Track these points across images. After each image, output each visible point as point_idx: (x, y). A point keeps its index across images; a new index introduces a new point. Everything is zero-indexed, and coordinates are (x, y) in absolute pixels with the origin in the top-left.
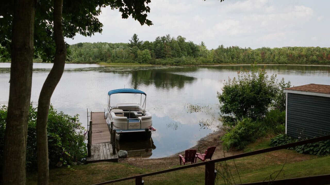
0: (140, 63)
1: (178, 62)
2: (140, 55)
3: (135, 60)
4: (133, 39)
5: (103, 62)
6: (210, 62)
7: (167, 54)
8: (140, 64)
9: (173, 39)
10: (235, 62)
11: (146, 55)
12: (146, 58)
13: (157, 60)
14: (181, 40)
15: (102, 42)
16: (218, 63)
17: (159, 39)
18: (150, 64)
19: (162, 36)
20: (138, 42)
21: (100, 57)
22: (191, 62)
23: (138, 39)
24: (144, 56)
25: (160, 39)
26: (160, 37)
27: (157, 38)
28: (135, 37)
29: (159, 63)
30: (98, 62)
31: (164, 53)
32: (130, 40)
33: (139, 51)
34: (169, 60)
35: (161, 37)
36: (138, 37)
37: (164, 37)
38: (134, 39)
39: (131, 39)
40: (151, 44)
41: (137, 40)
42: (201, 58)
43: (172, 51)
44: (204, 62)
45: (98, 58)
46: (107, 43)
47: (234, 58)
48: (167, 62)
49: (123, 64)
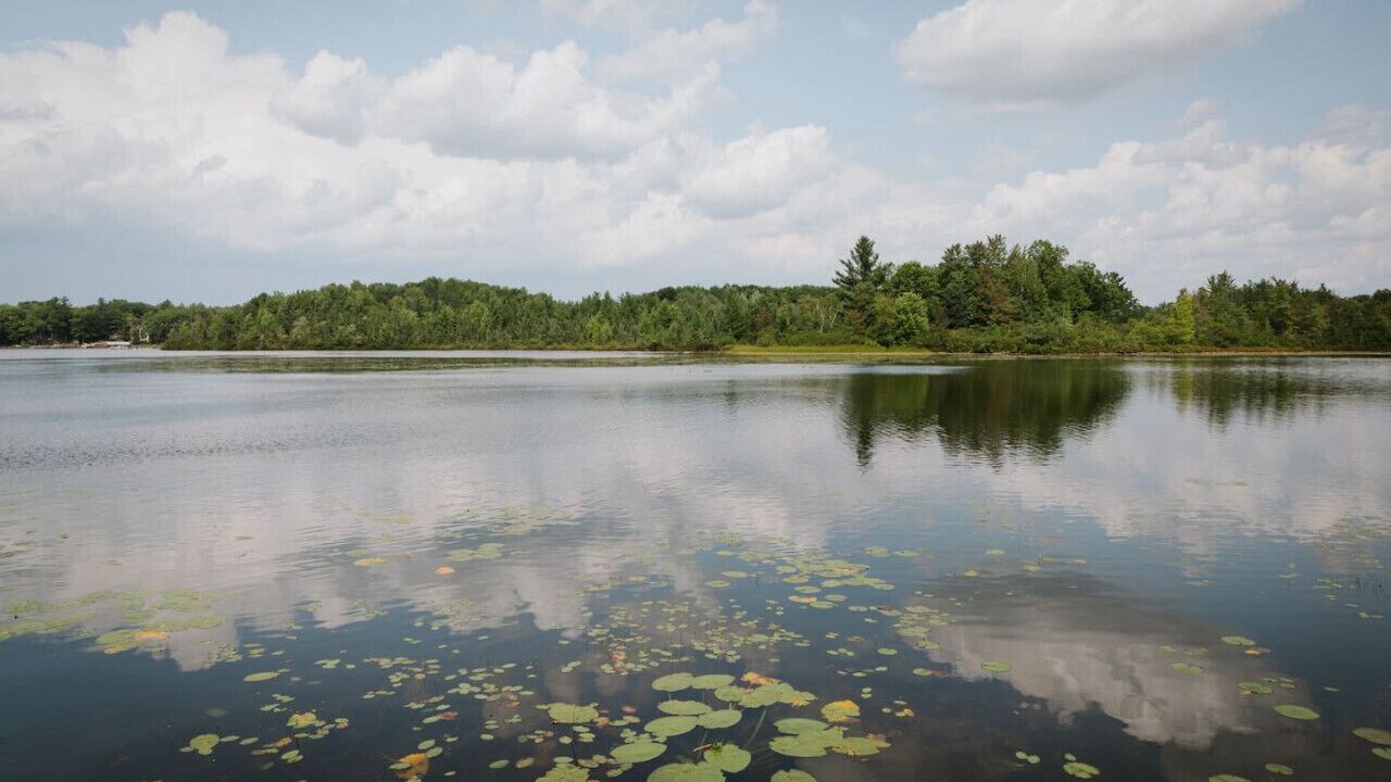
0: (886, 344)
1: (1041, 342)
2: (884, 312)
3: (864, 334)
4: (854, 258)
5: (745, 344)
6: (1182, 342)
7: (991, 311)
8: (884, 348)
9: (1014, 255)
10: (1291, 341)
11: (910, 315)
12: (910, 327)
13: (954, 333)
14: (1048, 258)
15: (740, 285)
16: (1217, 344)
17: (958, 253)
18: (924, 349)
19: (972, 242)
20: (873, 268)
21: (733, 329)
22: (1101, 342)
23: (877, 257)
24: (904, 317)
25: (964, 253)
26: (962, 248)
27: (950, 252)
28: (864, 248)
29: (960, 343)
30: (724, 344)
31: (980, 307)
32: (846, 261)
33: (881, 301)
34: (1003, 334)
35: (967, 247)
36: (875, 249)
37: (979, 246)
38: (861, 257)
39: (847, 257)
40: (927, 272)
41: (871, 259)
42: (1142, 324)
43: (1013, 299)
44: (1153, 342)
45: (727, 331)
46: (756, 287)
47: (1286, 327)
48: (994, 342)
49: (818, 348)
